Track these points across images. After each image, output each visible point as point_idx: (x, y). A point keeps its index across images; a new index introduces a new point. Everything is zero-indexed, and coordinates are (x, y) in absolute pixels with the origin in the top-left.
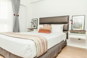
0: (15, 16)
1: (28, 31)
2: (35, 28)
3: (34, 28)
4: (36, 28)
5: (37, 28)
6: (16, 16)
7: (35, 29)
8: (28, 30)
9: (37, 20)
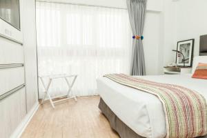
0: (135, 39)
1: (166, 73)
2: (186, 65)
3: (182, 64)
4: (189, 64)
5: (191, 66)
6: (138, 38)
7: (184, 67)
8: (166, 71)
9: (191, 42)
